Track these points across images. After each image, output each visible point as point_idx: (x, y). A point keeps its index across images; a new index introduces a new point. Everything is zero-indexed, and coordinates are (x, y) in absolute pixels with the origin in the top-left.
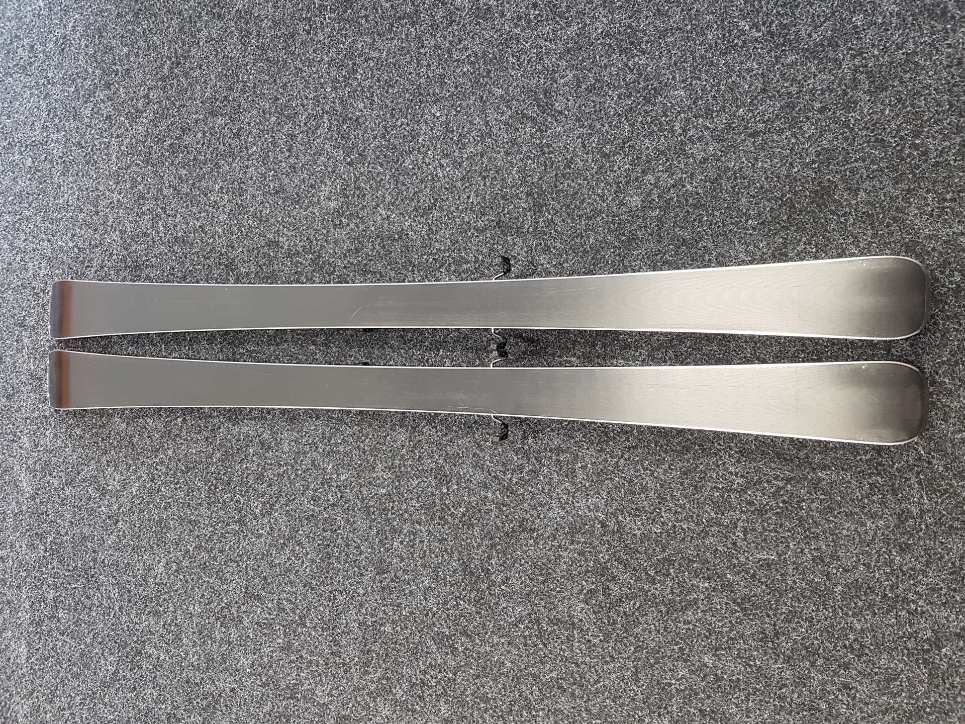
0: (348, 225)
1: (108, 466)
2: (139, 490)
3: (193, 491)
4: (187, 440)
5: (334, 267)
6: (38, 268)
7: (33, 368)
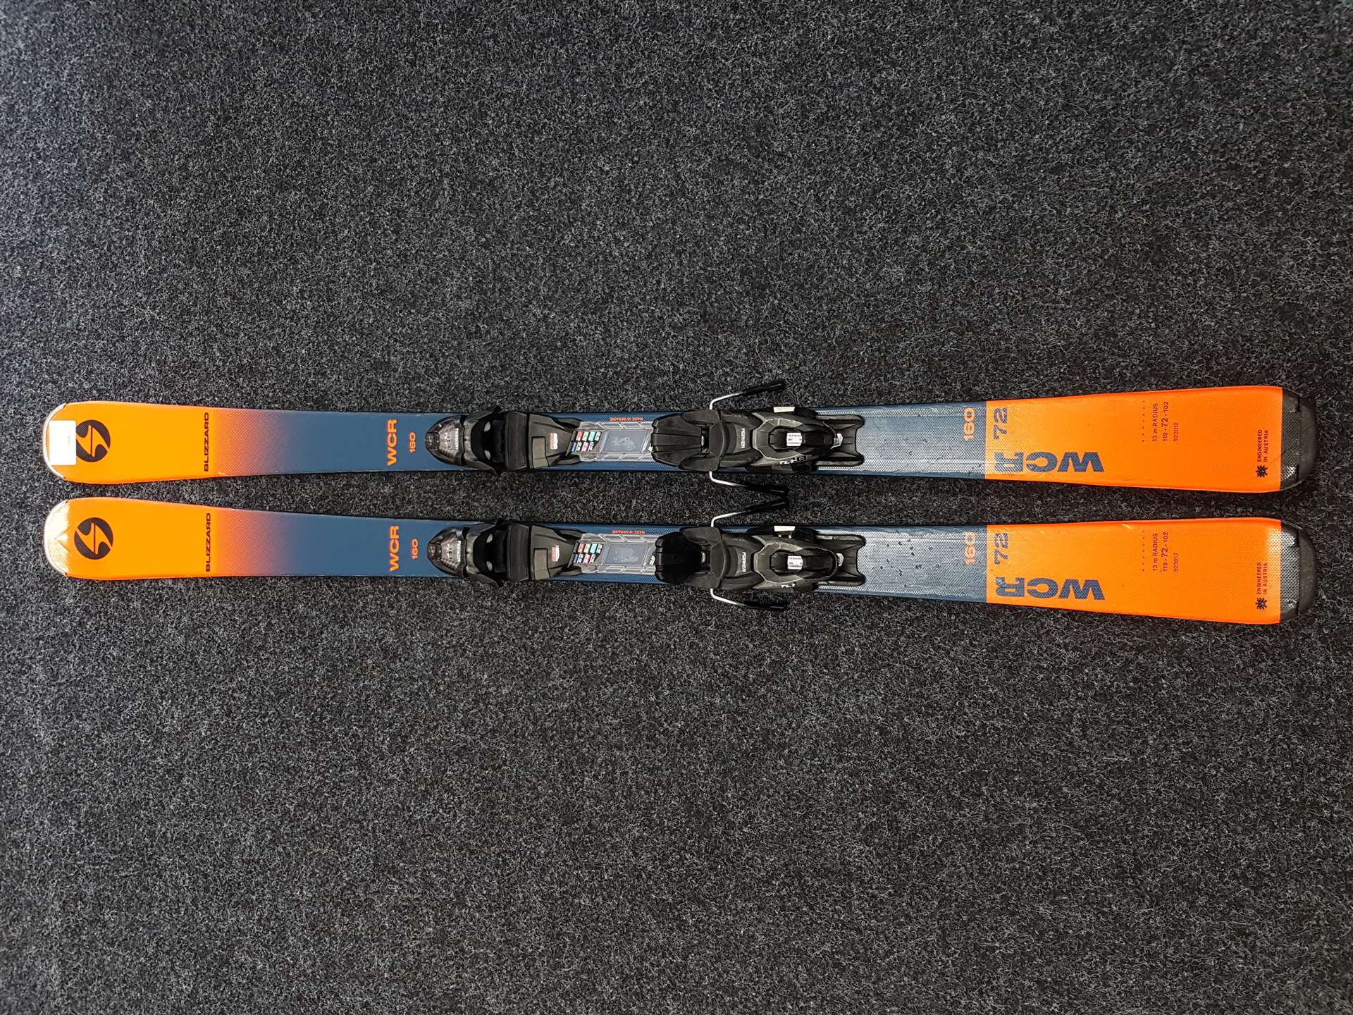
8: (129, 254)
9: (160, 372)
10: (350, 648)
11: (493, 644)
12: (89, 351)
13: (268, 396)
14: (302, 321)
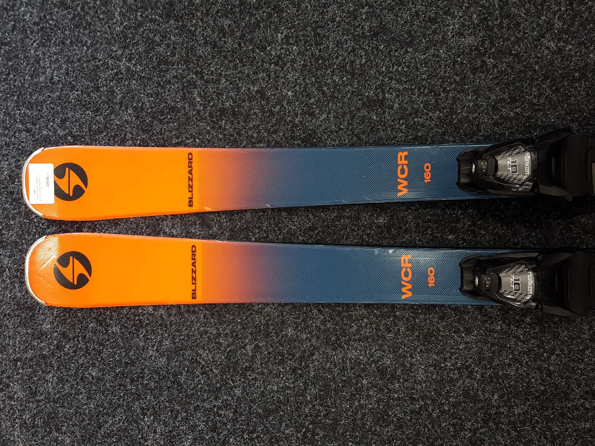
8: (104, 13)
9: (137, 117)
10: (344, 369)
11: (503, 366)
12: (63, 101)
13: (252, 137)
14: (289, 64)
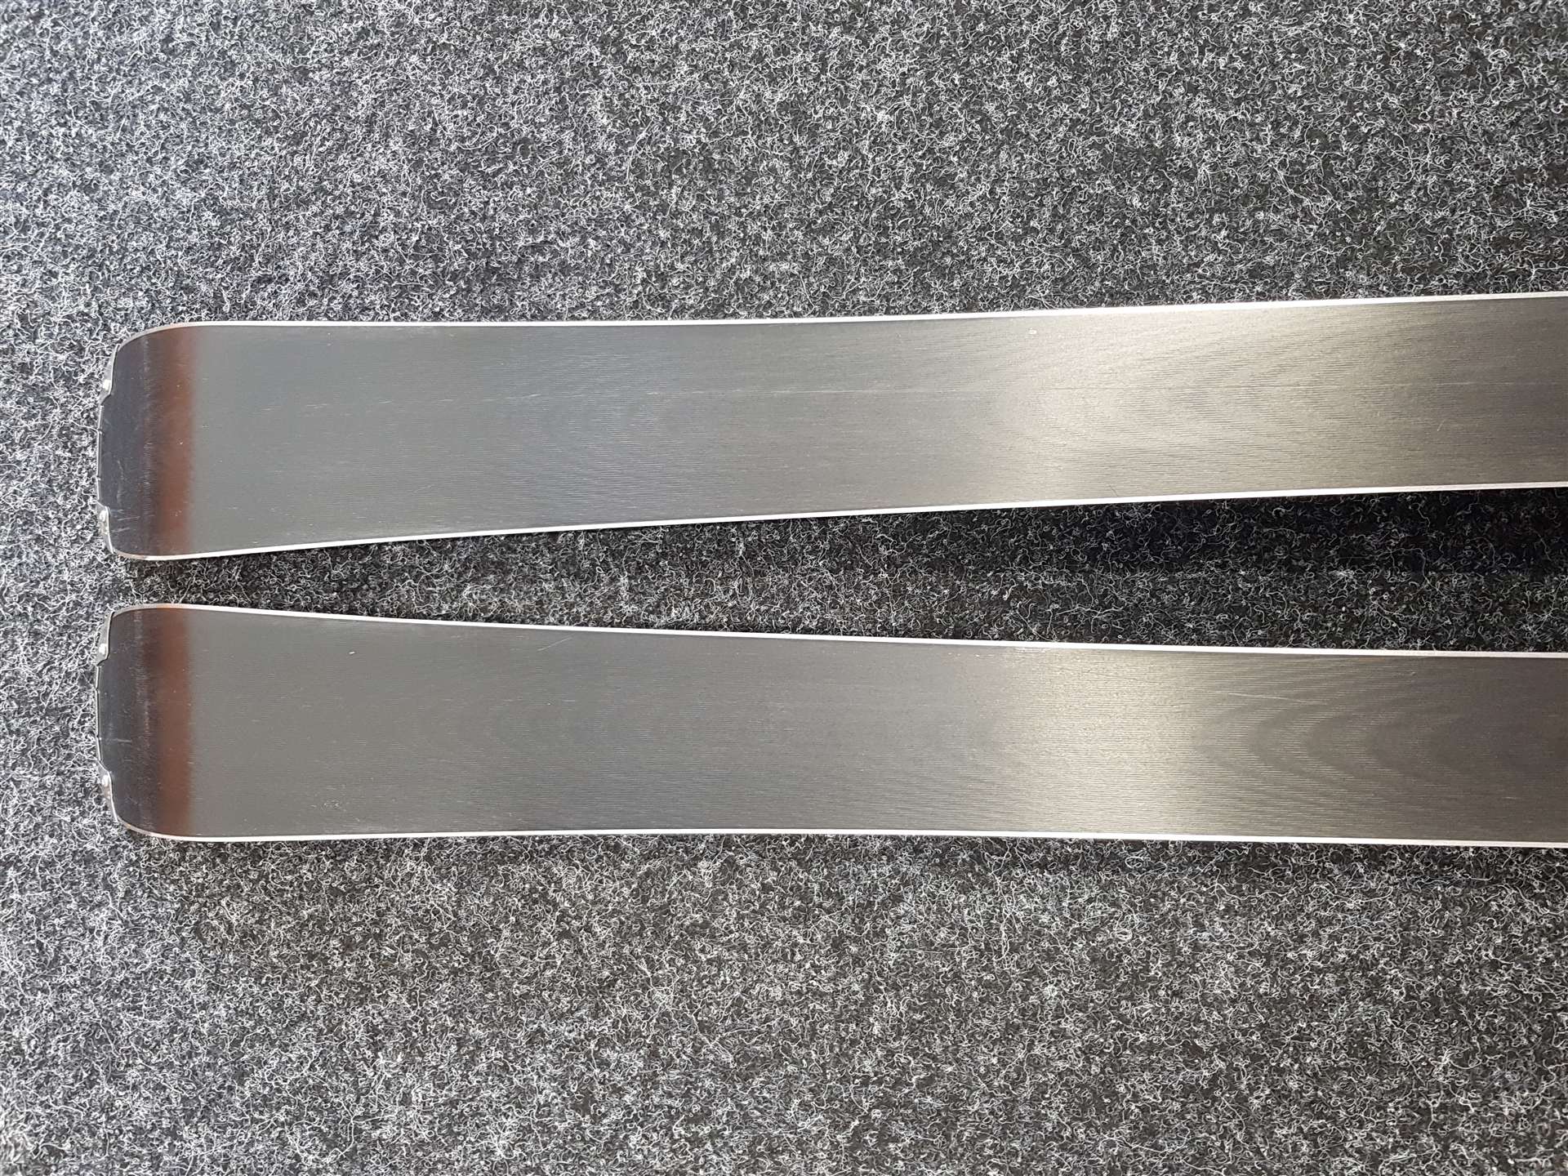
0: (1511, 71)
1: (376, 1047)
2: (520, 1142)
3: (772, 1152)
4: (744, 947)
5: (1447, 244)
6: (42, 291)
7: (25, 670)
